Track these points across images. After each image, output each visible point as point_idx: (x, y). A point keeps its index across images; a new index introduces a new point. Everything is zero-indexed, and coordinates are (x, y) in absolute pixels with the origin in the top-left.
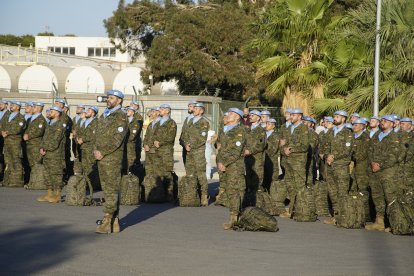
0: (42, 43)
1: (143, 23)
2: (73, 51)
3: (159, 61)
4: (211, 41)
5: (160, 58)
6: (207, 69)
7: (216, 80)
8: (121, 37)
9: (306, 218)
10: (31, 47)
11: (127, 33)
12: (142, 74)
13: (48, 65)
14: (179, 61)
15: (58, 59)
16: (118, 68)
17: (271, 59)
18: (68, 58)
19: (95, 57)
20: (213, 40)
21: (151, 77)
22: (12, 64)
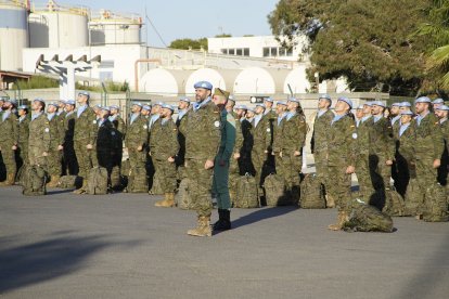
0: (215, 45)
1: (307, 16)
2: (247, 52)
3: (325, 57)
4: (381, 32)
5: (324, 53)
6: (377, 63)
7: (388, 75)
8: (286, 33)
9: (436, 218)
10: (202, 50)
11: (294, 29)
12: (307, 71)
13: (216, 68)
14: (347, 55)
15: (229, 61)
16: (289, 67)
17: (442, 48)
18: (241, 60)
19: (270, 57)
20: (385, 31)
21: (316, 75)
22: (179, 68)
